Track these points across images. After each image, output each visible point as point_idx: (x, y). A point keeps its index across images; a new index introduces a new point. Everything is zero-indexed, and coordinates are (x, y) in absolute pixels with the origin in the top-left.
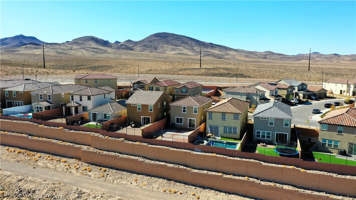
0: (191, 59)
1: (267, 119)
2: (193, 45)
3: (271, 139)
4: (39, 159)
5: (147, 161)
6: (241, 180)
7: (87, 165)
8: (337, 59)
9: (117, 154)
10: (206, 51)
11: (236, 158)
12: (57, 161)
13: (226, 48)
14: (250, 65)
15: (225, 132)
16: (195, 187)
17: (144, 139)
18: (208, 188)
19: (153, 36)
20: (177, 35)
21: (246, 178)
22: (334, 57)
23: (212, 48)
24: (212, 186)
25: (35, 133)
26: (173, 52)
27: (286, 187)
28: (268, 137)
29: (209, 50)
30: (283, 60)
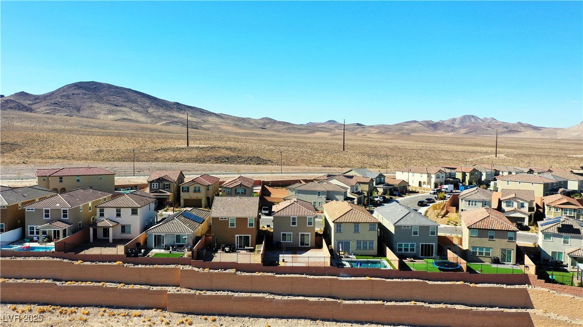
0: (148, 129)
1: (410, 228)
2: (147, 104)
3: (415, 252)
4: (88, 317)
5: (279, 298)
6: (407, 306)
7: (181, 315)
8: (361, 132)
9: (230, 293)
10: (170, 116)
11: (394, 280)
12: (125, 316)
13: (203, 112)
14: (252, 141)
15: (358, 248)
16: (351, 324)
17: (266, 267)
18: (366, 323)
19: (71, 87)
20: (117, 87)
21: (413, 302)
22: (357, 128)
23: (178, 111)
24: (371, 319)
25: (66, 276)
26: (111, 117)
27: (458, 307)
28: (412, 250)
29: (176, 114)
30: (290, 132)
